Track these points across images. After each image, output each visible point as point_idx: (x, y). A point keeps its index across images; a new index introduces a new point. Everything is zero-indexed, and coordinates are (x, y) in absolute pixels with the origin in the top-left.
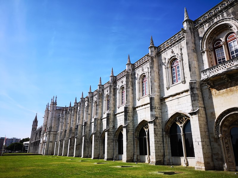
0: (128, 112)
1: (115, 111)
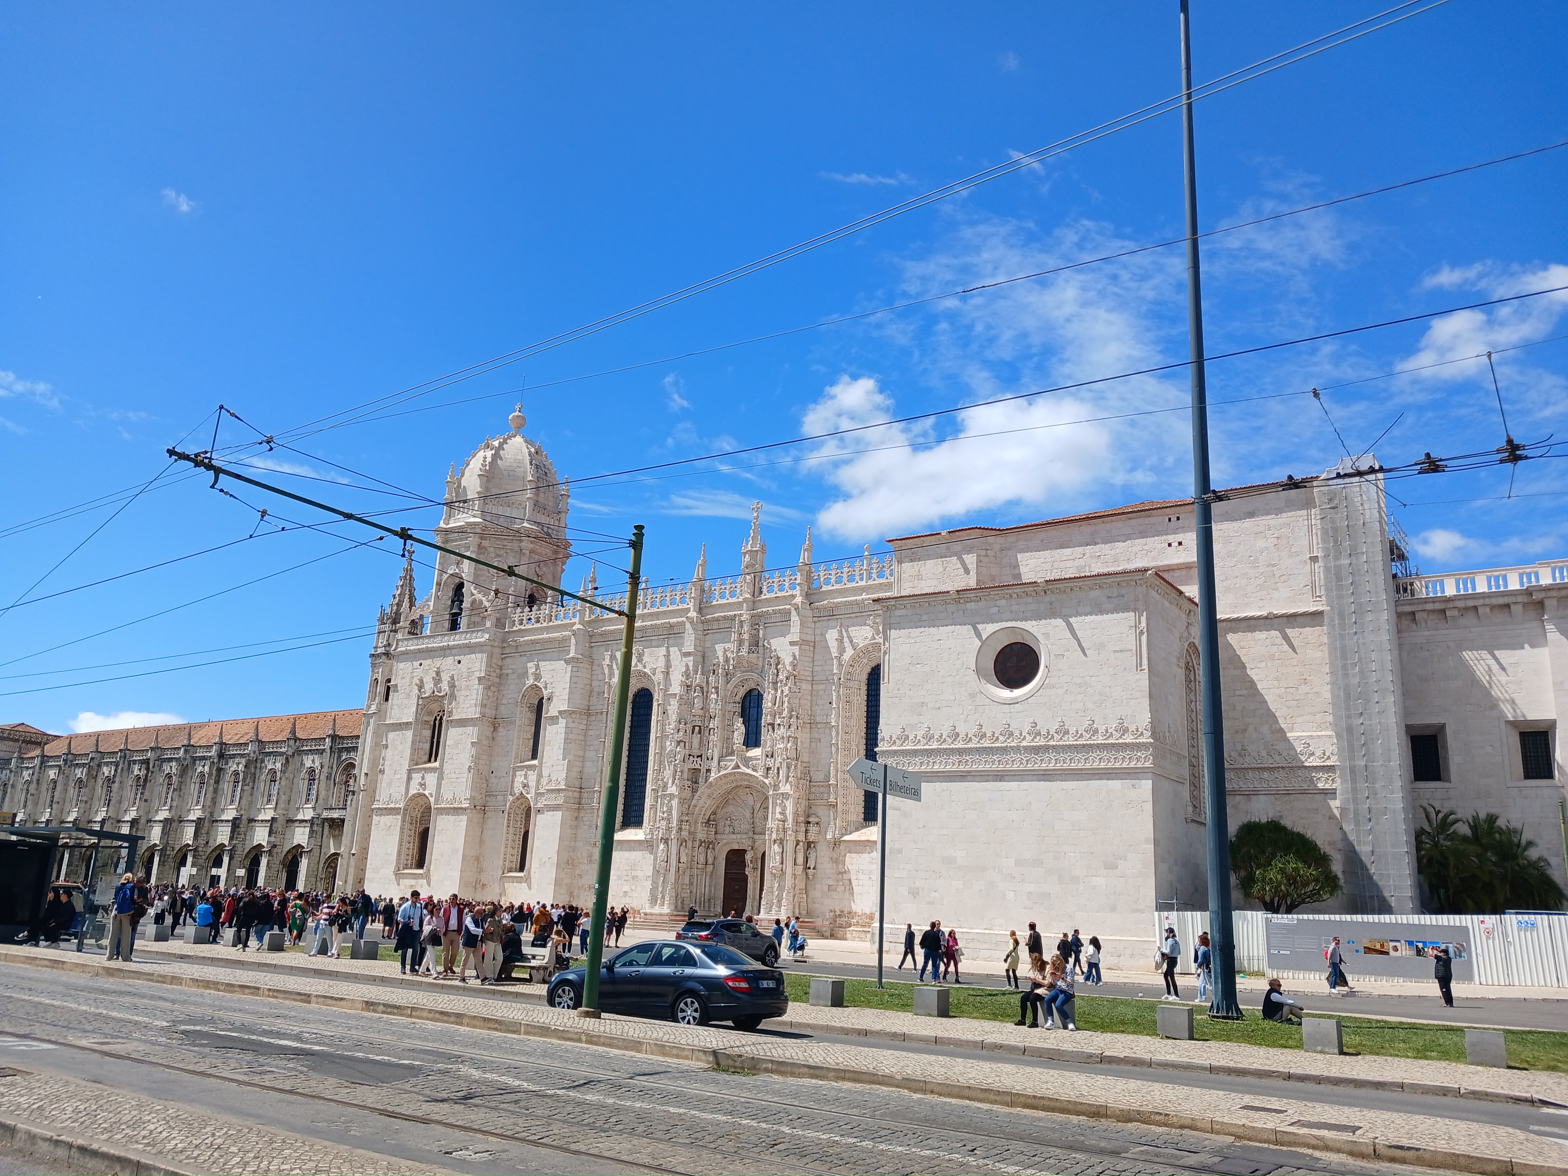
0: (238, 827)
1: (212, 814)
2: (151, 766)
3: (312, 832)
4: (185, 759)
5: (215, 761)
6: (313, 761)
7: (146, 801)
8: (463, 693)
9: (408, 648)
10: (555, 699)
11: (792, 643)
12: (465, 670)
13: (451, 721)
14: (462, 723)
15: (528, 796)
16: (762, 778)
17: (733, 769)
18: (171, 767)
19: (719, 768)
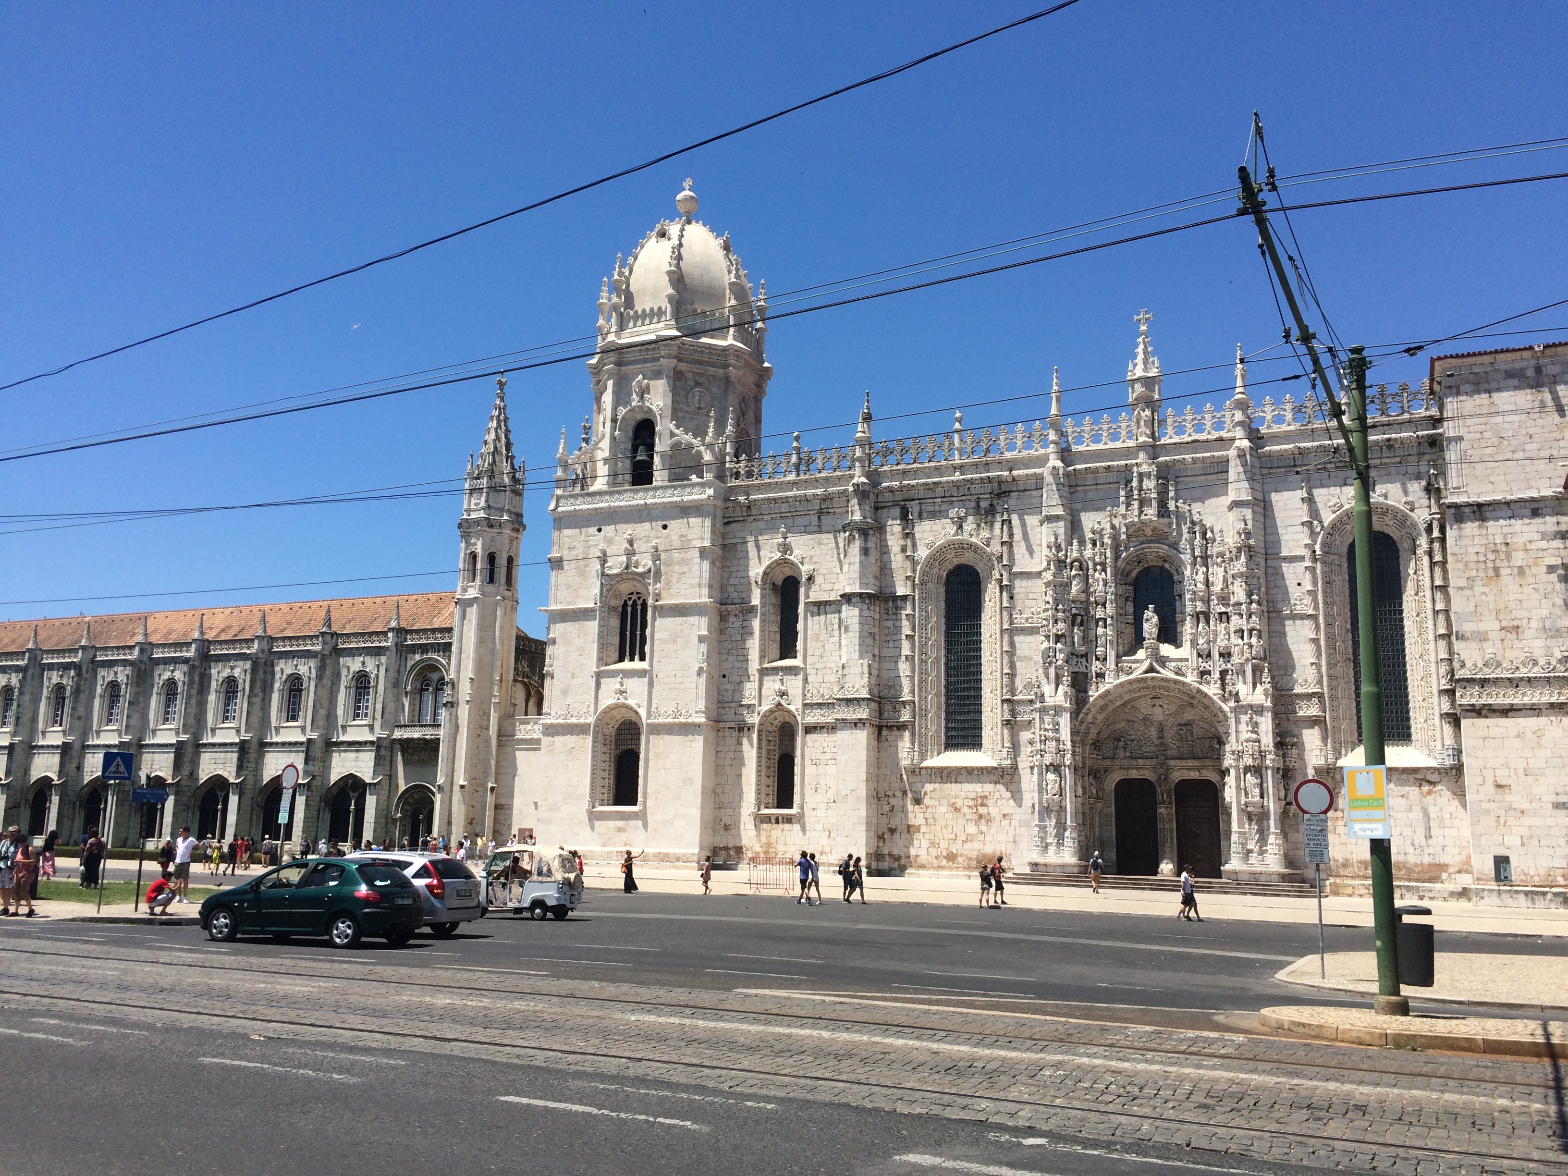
0: (247, 753)
1: (197, 736)
2: (84, 672)
3: (378, 758)
4: (141, 661)
5: (196, 663)
6: (363, 663)
7: (79, 718)
8: (677, 568)
9: (577, 507)
10: (819, 579)
11: (1236, 504)
12: (676, 537)
13: (662, 607)
14: (681, 611)
15: (792, 708)
16: (1197, 685)
17: (1146, 672)
18: (116, 673)
19: (1119, 670)
